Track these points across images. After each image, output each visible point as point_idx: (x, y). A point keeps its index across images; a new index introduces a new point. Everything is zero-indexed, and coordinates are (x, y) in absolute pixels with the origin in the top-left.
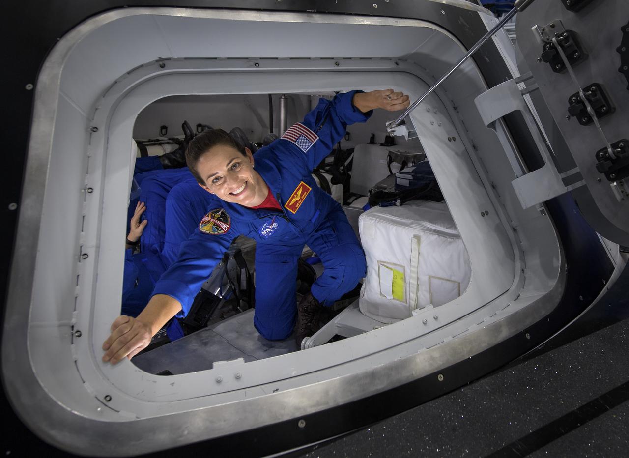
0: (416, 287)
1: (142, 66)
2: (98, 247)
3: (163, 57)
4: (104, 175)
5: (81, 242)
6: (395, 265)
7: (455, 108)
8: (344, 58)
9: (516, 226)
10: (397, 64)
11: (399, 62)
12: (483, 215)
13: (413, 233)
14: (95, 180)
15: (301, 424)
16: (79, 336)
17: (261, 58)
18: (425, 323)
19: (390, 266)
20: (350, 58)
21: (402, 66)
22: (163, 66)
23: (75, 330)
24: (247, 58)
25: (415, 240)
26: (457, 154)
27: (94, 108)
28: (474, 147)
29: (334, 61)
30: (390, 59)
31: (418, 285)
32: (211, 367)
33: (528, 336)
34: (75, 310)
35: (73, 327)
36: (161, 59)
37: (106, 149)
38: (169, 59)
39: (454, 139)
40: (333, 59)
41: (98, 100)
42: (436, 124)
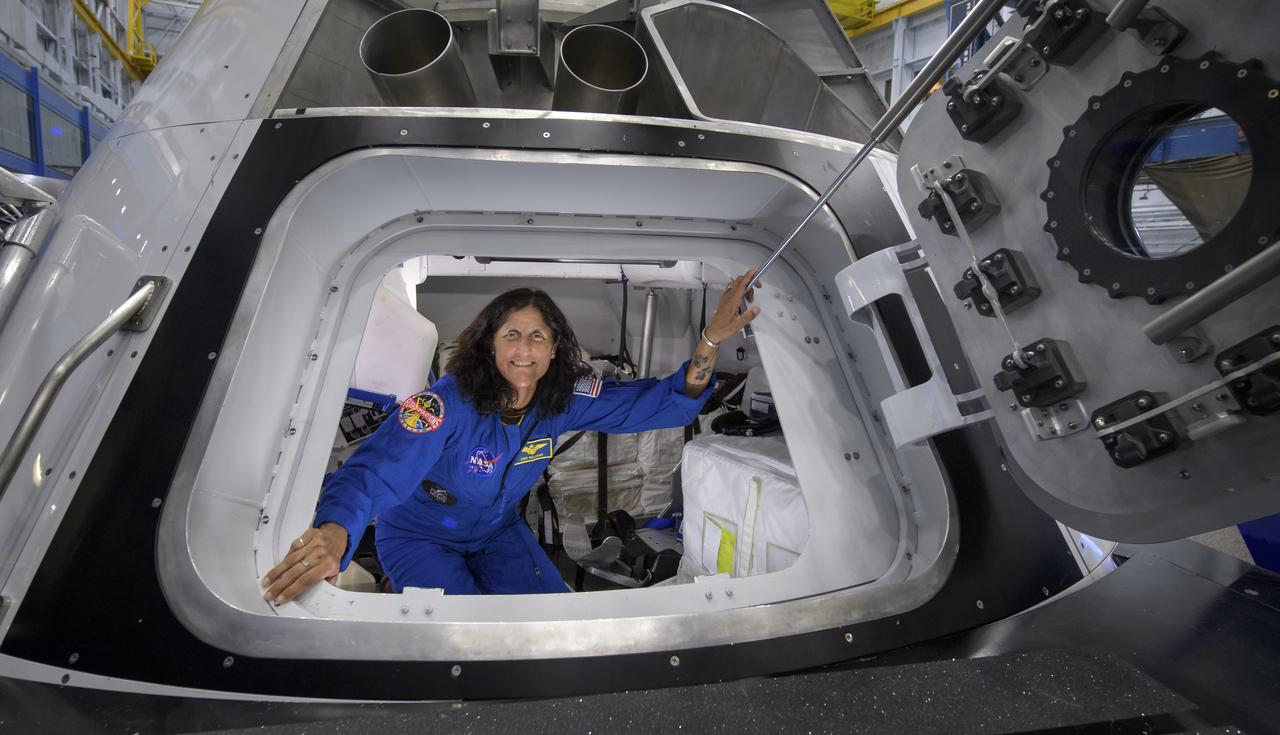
0: (748, 558)
1: (398, 220)
2: (309, 424)
3: (421, 210)
4: (334, 341)
5: (292, 414)
6: (726, 520)
7: (827, 297)
8: (652, 218)
9: (909, 485)
10: (734, 228)
11: (737, 226)
12: (848, 457)
13: (754, 475)
14: (321, 347)
15: (456, 671)
16: (266, 523)
17: (537, 214)
18: (709, 597)
19: (720, 522)
20: (660, 218)
21: (741, 232)
22: (420, 221)
23: (264, 514)
24: (519, 213)
25: (754, 485)
26: (817, 362)
27: (338, 266)
28: (851, 356)
29: (635, 221)
30: (724, 221)
31: (752, 556)
32: (401, 592)
33: (850, 638)
34: (268, 491)
35: (262, 511)
36: (417, 213)
37: (343, 312)
38: (429, 212)
39: (817, 341)
40: (634, 217)
41: (343, 256)
42: (787, 316)
